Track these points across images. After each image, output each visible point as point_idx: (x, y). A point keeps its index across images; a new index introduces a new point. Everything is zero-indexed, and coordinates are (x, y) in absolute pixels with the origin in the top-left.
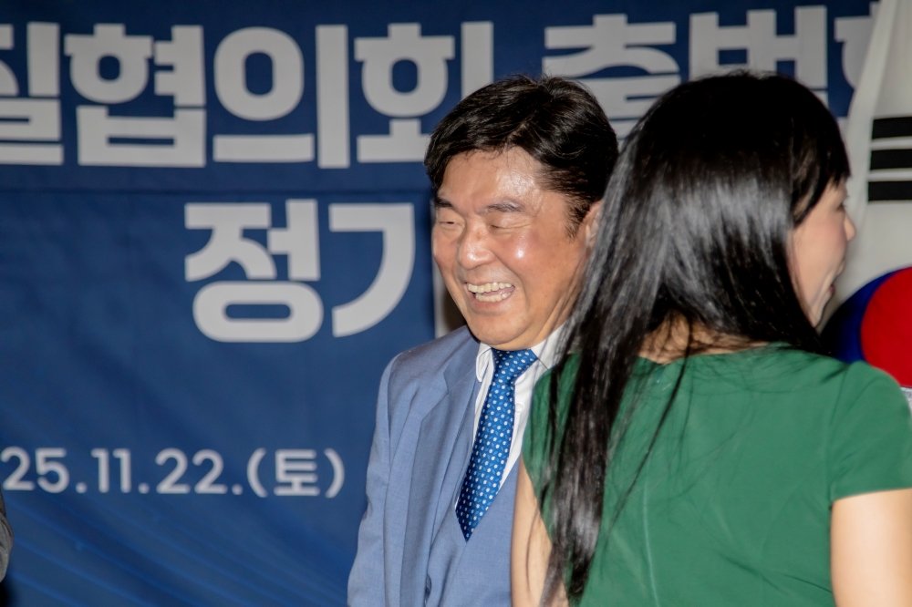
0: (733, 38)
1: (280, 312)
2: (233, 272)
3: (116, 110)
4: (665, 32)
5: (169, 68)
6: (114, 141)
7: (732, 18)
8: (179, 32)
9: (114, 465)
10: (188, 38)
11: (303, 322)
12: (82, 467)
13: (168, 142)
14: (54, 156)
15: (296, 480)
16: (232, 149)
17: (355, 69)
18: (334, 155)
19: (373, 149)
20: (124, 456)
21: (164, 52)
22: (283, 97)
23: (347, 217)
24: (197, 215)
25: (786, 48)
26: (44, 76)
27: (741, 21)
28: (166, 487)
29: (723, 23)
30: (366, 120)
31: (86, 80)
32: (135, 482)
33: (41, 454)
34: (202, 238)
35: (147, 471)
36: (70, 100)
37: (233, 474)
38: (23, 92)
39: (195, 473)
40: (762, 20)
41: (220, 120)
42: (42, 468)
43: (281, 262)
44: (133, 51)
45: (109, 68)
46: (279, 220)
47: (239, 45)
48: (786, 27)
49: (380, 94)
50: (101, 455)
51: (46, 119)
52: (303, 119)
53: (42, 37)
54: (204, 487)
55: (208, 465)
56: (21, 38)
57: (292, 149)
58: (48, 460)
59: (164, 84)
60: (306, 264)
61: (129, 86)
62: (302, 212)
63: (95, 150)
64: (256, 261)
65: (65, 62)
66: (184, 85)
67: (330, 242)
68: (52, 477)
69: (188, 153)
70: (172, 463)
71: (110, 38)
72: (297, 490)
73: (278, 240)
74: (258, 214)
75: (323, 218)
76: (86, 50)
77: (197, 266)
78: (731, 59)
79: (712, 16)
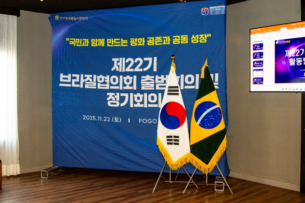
0: (160, 78)
1: (115, 104)
2: (111, 100)
3: (101, 83)
4: (153, 77)
5: (106, 79)
6: (101, 86)
7: (160, 76)
8: (107, 76)
9: (100, 118)
10: (108, 76)
11: (117, 105)
12: (97, 118)
13: (106, 87)
14: (95, 88)
15: (117, 120)
16: (112, 87)
17: (123, 80)
18: (121, 88)
19: (125, 88)
20: (101, 117)
21: (106, 78)
22: (116, 83)
23: (122, 95)
24: (108, 94)
25: (165, 79)
26: (95, 80)
27: (161, 76)
28: (104, 120)
29: (159, 76)
30: (124, 85)
31: (99, 80)
32: (102, 120)
33: (93, 117)
34: (109, 96)
35: (103, 119)
36: (97, 82)
37: (111, 119)
38: (93, 81)
39: (107, 119)
40: (163, 76)
41: (111, 85)
42: (93, 118)
43: (116, 99)
44: (103, 78)
45: (101, 79)
46: (116, 95)
47: (113, 77)
48: (165, 77)
49: (126, 82)
50: (99, 117)
51: (95, 84)
52: (118, 85)
53: (95, 76)
54: (108, 121)
55: (108, 118)
56: (93, 76)
57: (117, 88)
58: (94, 117)
59: (106, 81)
60: (118, 99)
61: (102, 81)
62: (118, 94)
63: (99, 87)
64: (114, 99)
65: (97, 79)
66: (107, 81)
67: (120, 97)
68: (94, 119)
69: (107, 88)
70: (105, 118)
71: (101, 76)
72: (117, 121)
73: (116, 97)
74: (114, 94)
75: (120, 95)
76: (99, 77)
77: (108, 99)
78: (160, 80)
79: (158, 76)
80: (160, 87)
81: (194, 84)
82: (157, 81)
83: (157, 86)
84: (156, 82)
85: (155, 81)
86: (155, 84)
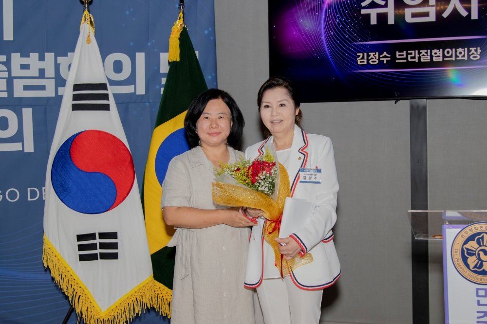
0: (25, 61)
4: (4, 58)
7: (25, 55)
25: (42, 65)
27: (28, 56)
29: (21, 56)
40: (34, 56)
48: (42, 58)
78: (25, 67)
79: (19, 54)
80: (26, 88)
81: (131, 80)
82: (16, 71)
83: (18, 85)
84: (13, 75)
85: (9, 71)
86: (10, 81)
